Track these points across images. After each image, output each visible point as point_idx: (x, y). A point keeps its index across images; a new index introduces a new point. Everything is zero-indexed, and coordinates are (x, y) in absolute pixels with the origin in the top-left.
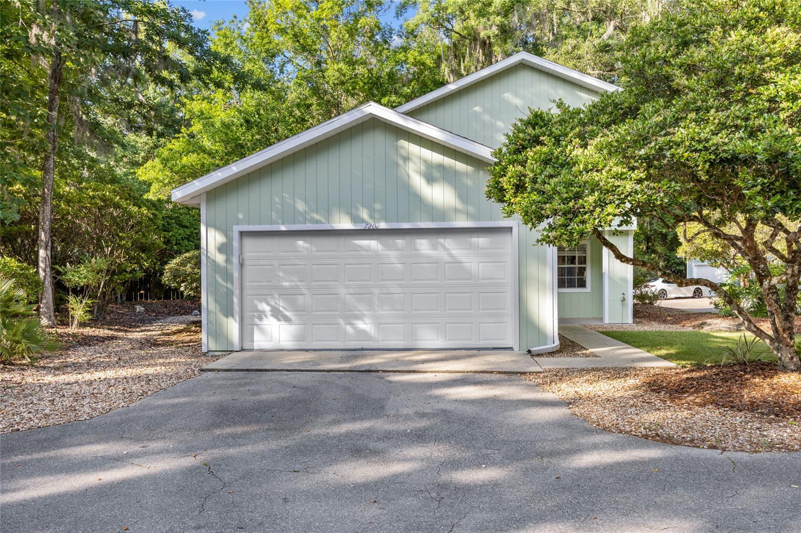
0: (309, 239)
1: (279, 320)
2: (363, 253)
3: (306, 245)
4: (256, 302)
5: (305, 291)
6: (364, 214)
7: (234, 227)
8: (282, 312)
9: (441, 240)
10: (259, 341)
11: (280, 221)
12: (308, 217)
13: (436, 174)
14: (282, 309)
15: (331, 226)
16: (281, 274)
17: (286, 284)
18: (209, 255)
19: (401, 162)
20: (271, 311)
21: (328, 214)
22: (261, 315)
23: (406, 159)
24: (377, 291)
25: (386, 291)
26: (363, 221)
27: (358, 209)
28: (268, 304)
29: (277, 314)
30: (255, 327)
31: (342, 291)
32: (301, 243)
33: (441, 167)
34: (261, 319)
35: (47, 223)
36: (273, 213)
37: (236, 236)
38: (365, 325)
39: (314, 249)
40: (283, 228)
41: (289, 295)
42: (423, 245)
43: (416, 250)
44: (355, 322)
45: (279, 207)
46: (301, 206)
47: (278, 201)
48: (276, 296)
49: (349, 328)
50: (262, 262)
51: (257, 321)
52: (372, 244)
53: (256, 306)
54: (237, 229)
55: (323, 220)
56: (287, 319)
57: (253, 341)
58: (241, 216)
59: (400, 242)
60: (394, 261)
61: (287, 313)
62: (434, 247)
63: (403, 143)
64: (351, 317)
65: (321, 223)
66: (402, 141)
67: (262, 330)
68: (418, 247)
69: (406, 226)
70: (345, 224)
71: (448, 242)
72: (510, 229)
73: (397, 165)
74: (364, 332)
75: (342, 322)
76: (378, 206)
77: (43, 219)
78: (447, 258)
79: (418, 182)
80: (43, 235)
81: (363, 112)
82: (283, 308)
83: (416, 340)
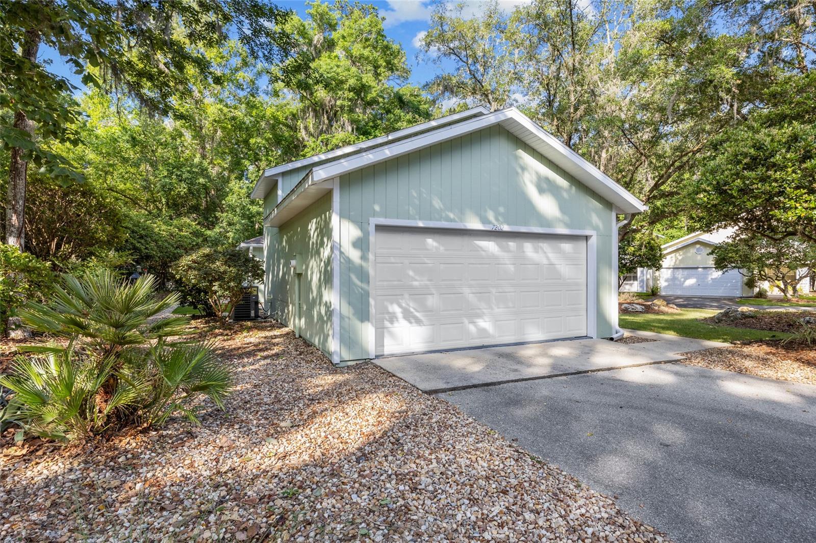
0: (437, 237)
1: (411, 323)
2: (483, 253)
3: (435, 244)
4: (386, 303)
5: (434, 291)
6: (491, 216)
7: (370, 219)
8: (412, 313)
9: (541, 244)
10: (390, 347)
11: (417, 217)
12: (444, 215)
13: (545, 186)
14: (412, 310)
15: (465, 226)
16: (411, 273)
17: (416, 283)
18: (342, 250)
19: (519, 171)
20: (402, 313)
21: (462, 212)
22: (393, 318)
23: (523, 169)
24: (494, 290)
25: (501, 290)
26: (490, 223)
27: (486, 211)
28: (400, 306)
29: (408, 316)
30: (385, 330)
31: (466, 291)
32: (431, 242)
33: (547, 179)
34: (392, 322)
35: (21, 202)
36: (411, 208)
37: (372, 229)
38: (485, 324)
39: (442, 248)
40: (421, 224)
41: (418, 295)
42: (528, 247)
43: (524, 252)
44: (478, 320)
45: (417, 202)
46: (437, 204)
47: (415, 195)
48: (406, 296)
49: (472, 328)
50: (392, 260)
51: (387, 324)
52: (490, 246)
53: (386, 308)
54: (374, 221)
55: (457, 219)
56: (418, 322)
57: (383, 346)
58: (377, 208)
59: (512, 244)
60: (508, 262)
61: (417, 314)
62: (536, 250)
63: (521, 153)
64: (474, 315)
65: (455, 221)
66: (520, 151)
67: (392, 335)
68: (525, 250)
69: (523, 229)
70: (475, 224)
71: (545, 245)
72: (587, 238)
73: (517, 173)
74: (483, 331)
75: (466, 321)
76: (502, 209)
77: (15, 196)
78: (545, 261)
79: (532, 191)
80: (14, 218)
81: (505, 116)
82: (414, 309)
83: (524, 334)
